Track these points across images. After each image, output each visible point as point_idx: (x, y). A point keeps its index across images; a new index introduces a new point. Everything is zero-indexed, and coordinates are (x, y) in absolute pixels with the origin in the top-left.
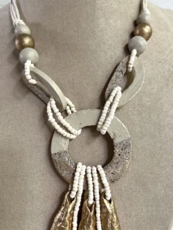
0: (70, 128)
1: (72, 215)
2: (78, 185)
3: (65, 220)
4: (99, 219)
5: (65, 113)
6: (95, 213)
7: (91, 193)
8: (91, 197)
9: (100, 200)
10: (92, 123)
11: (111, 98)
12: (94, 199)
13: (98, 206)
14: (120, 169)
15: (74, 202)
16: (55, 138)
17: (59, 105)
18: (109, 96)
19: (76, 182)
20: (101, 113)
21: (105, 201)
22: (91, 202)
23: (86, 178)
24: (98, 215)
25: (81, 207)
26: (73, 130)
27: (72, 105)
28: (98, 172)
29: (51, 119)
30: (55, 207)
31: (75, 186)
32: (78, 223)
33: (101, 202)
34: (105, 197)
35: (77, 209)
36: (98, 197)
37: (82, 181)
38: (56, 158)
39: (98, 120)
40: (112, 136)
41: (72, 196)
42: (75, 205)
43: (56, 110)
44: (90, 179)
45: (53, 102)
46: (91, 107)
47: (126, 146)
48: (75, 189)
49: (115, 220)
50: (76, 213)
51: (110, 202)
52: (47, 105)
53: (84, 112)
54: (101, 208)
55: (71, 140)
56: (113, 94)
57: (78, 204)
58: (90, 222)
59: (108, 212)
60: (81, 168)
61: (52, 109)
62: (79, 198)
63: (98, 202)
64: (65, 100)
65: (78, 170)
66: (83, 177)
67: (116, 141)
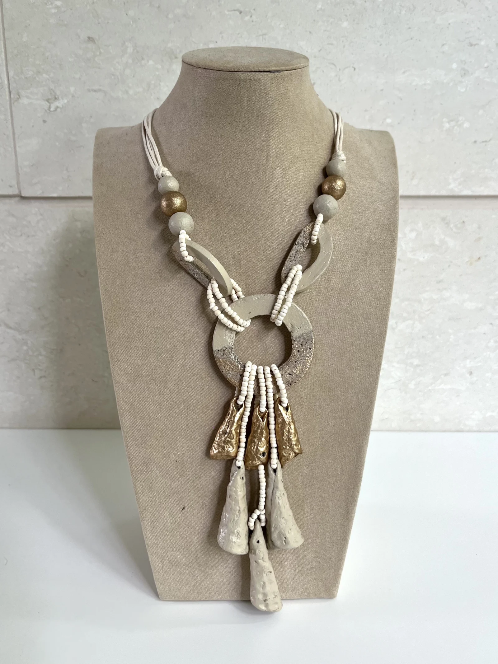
0: (237, 318)
1: (239, 426)
2: (248, 388)
3: (231, 431)
4: (273, 431)
5: (230, 300)
6: (268, 424)
7: (264, 398)
8: (264, 403)
9: (274, 408)
10: (266, 312)
11: (289, 281)
12: (267, 407)
13: (272, 415)
14: (299, 368)
15: (242, 409)
16: (218, 331)
17: (223, 288)
18: (286, 277)
19: (245, 384)
20: (276, 300)
21: (280, 408)
22: (263, 409)
23: (257, 379)
24: (272, 427)
25: (250, 417)
26: (241, 321)
27: (239, 289)
28: (272, 372)
29: (213, 306)
30: (217, 419)
31: (244, 388)
32: (247, 437)
33: (276, 409)
34: (281, 402)
35: (246, 419)
36: (271, 402)
37: (252, 383)
38: (218, 356)
39: (273, 309)
40: (289, 328)
41: (240, 403)
42: (243, 414)
43: (219, 295)
44: (262, 380)
45: (215, 285)
46: (263, 291)
47: (306, 340)
48: (244, 393)
49: (292, 431)
50: (244, 424)
51: (287, 409)
52: (206, 289)
53: (255, 297)
54: (275, 417)
55: (237, 333)
56: (291, 275)
57: (247, 414)
58: (262, 433)
59: (284, 420)
60: (251, 368)
61: (214, 294)
62: (249, 405)
63: (272, 410)
64: (231, 283)
65: (247, 369)
66: (254, 378)
67: (295, 335)
